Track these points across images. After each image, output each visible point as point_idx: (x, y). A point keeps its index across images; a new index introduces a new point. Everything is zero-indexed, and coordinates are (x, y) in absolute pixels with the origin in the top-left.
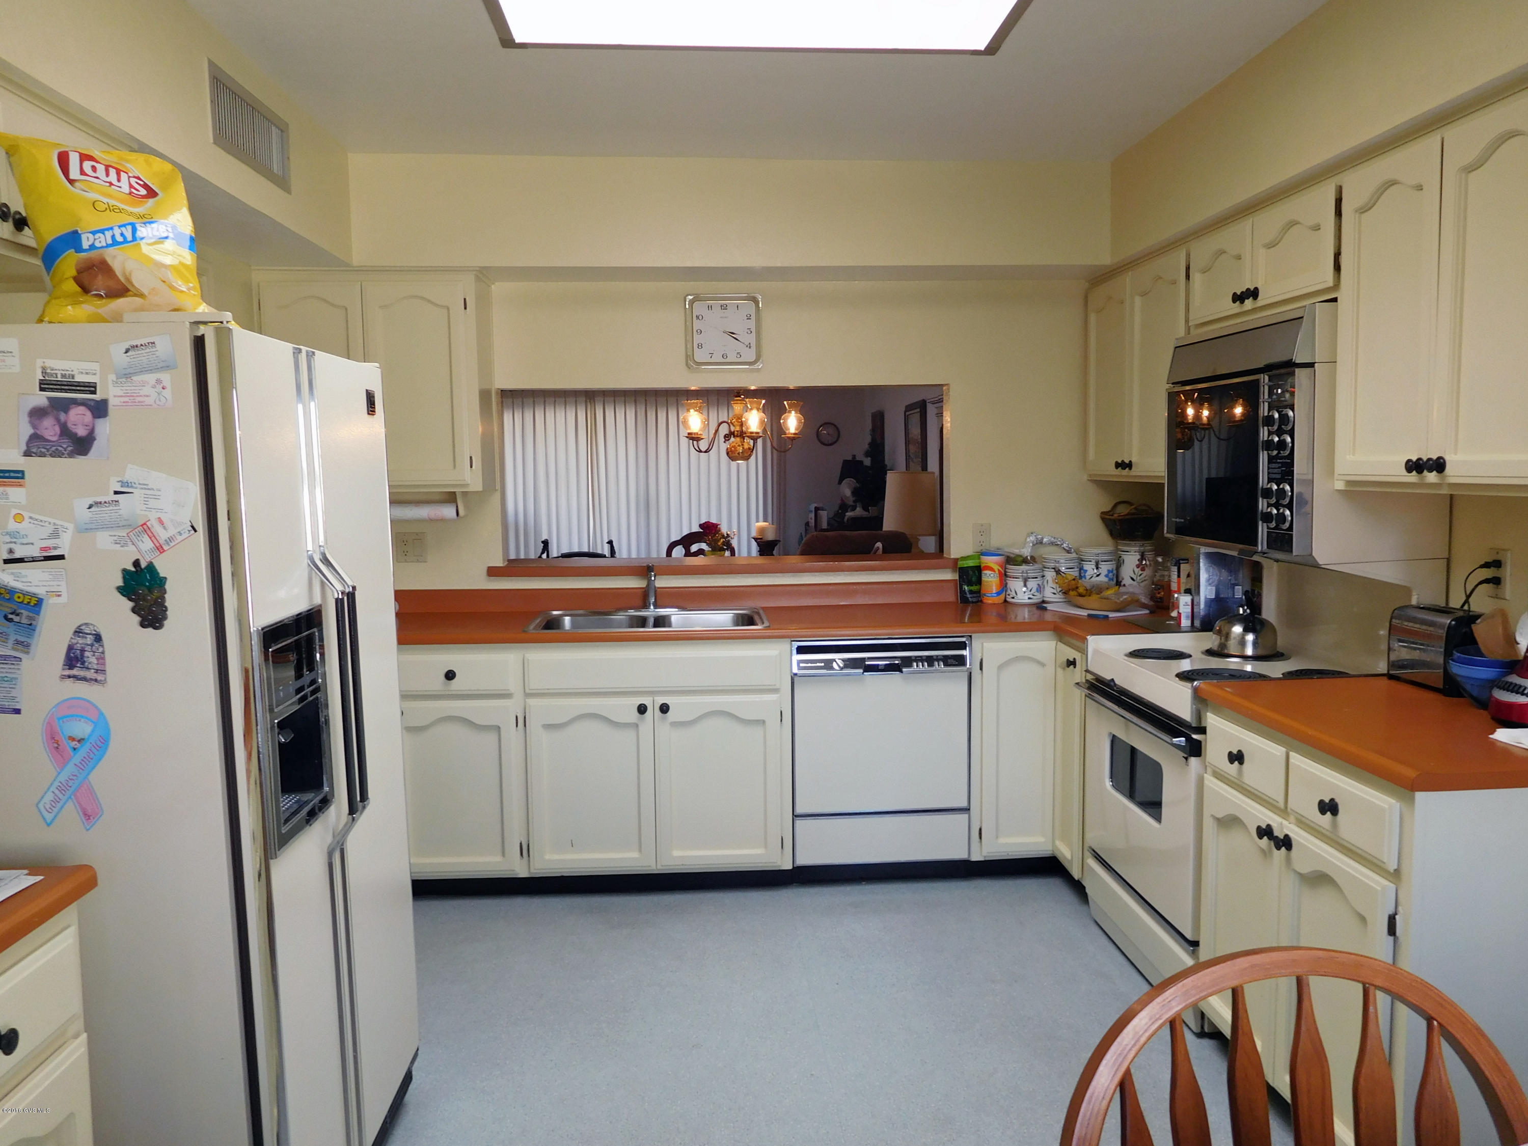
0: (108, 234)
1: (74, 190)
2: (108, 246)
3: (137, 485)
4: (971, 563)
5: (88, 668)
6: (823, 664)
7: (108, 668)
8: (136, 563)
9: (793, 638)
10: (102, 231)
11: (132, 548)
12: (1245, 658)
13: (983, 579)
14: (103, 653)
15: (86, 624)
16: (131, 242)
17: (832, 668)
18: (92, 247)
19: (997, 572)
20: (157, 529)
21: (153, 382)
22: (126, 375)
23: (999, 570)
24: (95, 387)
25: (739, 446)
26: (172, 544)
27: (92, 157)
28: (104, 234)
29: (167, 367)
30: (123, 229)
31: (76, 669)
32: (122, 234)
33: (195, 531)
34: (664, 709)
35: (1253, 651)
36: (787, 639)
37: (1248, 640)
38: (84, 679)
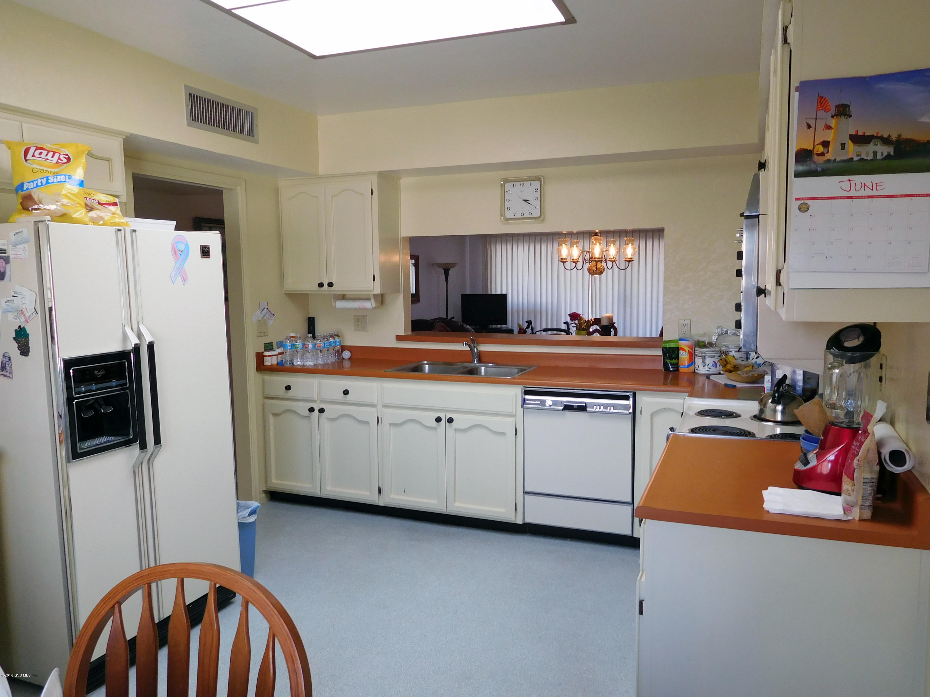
0: (35, 182)
1: (27, 164)
2: (34, 188)
3: (18, 293)
4: (672, 345)
5: (7, 372)
6: (539, 402)
7: (13, 372)
8: (20, 326)
9: (525, 385)
10: (32, 182)
11: (18, 320)
12: (776, 422)
13: (680, 356)
14: (11, 365)
15: (6, 353)
16: (45, 185)
17: (545, 405)
18: (27, 189)
19: (687, 352)
20: (26, 313)
21: (22, 248)
22: (15, 245)
23: (688, 350)
24: (6, 251)
25: (594, 266)
26: (30, 319)
27: (43, 148)
28: (33, 183)
29: (26, 242)
30: (42, 180)
31: (4, 372)
32: (41, 182)
33: (37, 313)
34: (450, 421)
35: (781, 418)
36: (520, 386)
37: (778, 410)
38: (6, 376)
